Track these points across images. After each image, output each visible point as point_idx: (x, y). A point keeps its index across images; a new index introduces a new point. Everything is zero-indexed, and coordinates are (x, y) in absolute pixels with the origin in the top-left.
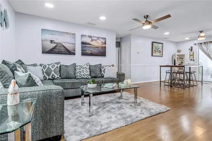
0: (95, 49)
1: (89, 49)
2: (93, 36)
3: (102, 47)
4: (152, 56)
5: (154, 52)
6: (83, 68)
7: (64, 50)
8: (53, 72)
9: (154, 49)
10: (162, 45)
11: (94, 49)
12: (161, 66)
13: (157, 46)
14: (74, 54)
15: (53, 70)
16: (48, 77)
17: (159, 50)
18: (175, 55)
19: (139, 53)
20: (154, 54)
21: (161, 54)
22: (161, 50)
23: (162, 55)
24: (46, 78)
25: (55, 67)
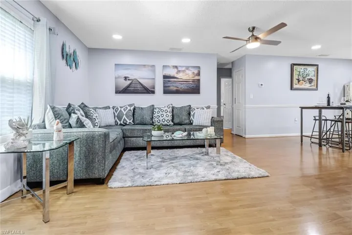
0: (184, 84)
1: (174, 84)
2: (180, 66)
3: (194, 80)
4: (291, 89)
5: (295, 81)
6: (162, 111)
7: (140, 87)
8: (124, 116)
9: (295, 77)
10: (316, 67)
11: (182, 84)
12: (302, 108)
13: (302, 70)
14: (153, 92)
15: (125, 113)
16: (119, 123)
17: (309, 77)
18: (348, 86)
19: (262, 85)
20: (295, 86)
21: (312, 84)
22: (314, 78)
23: (315, 87)
24: (117, 123)
25: (127, 110)
